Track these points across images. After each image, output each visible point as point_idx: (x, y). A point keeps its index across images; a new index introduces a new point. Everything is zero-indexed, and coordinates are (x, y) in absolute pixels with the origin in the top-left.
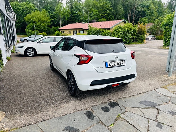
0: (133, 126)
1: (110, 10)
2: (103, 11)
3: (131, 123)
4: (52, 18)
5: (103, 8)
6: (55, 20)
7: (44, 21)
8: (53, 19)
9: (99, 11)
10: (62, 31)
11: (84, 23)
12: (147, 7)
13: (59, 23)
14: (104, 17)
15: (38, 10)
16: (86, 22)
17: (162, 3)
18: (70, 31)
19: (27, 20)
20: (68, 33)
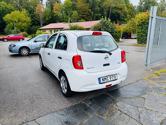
0: (126, 114)
1: (88, 11)
2: (82, 12)
3: (124, 111)
4: (32, 18)
5: (82, 9)
6: (35, 20)
7: (25, 21)
8: (34, 19)
9: (79, 13)
10: (43, 31)
11: (64, 22)
12: (121, 9)
13: (40, 23)
14: (83, 18)
15: (17, 10)
16: (67, 22)
17: (133, 6)
18: (51, 31)
19: (6, 20)
20: (49, 33)
